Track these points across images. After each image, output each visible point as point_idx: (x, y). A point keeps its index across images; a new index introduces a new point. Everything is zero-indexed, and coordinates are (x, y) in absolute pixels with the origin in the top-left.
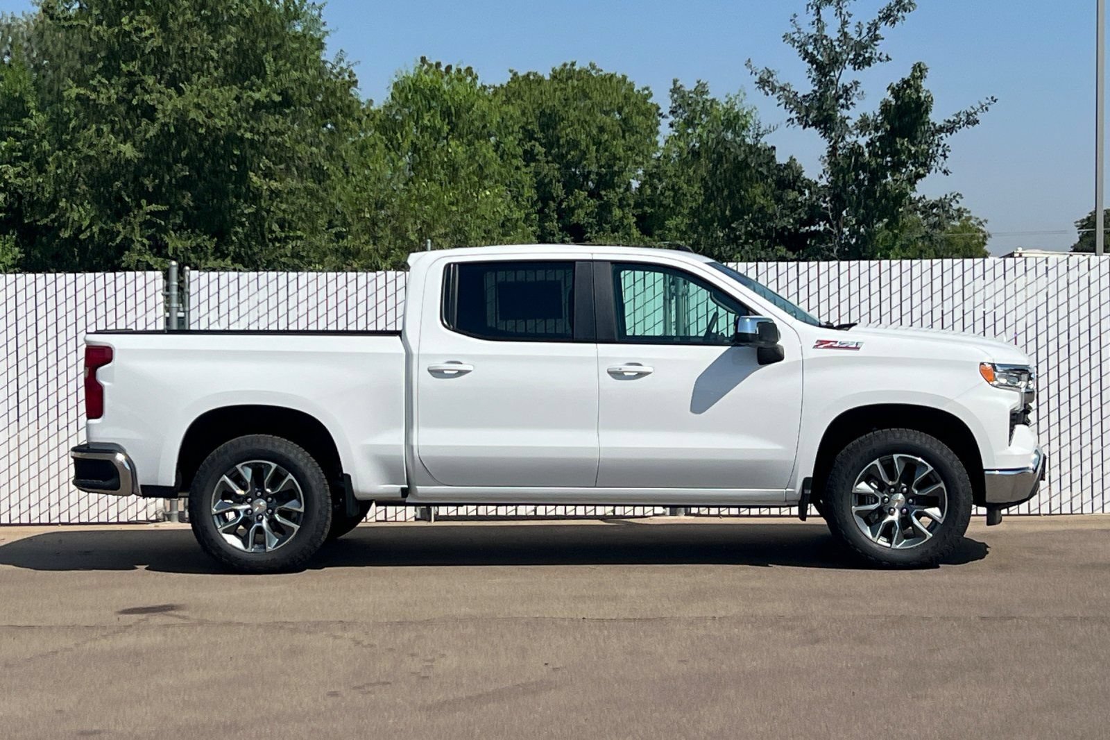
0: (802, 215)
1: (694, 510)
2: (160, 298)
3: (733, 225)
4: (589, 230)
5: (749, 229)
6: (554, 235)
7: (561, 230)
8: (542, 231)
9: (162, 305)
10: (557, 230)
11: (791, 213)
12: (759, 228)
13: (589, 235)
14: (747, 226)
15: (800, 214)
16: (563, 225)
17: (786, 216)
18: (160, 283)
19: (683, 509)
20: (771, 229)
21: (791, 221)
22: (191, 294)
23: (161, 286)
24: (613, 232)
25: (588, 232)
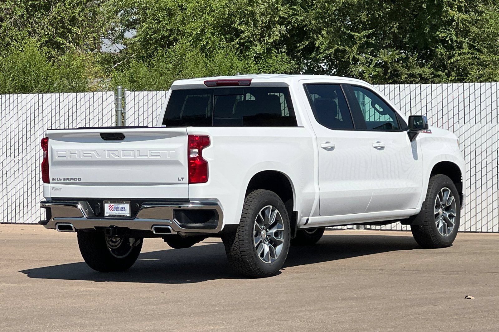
1: (368, 227)
2: (114, 106)
9: (114, 109)
18: (113, 98)
19: (363, 226)
22: (127, 103)
23: (114, 99)
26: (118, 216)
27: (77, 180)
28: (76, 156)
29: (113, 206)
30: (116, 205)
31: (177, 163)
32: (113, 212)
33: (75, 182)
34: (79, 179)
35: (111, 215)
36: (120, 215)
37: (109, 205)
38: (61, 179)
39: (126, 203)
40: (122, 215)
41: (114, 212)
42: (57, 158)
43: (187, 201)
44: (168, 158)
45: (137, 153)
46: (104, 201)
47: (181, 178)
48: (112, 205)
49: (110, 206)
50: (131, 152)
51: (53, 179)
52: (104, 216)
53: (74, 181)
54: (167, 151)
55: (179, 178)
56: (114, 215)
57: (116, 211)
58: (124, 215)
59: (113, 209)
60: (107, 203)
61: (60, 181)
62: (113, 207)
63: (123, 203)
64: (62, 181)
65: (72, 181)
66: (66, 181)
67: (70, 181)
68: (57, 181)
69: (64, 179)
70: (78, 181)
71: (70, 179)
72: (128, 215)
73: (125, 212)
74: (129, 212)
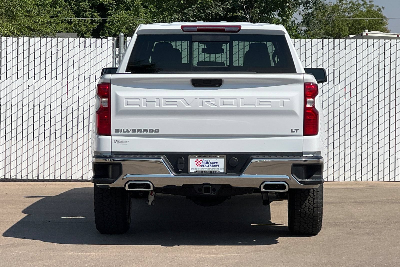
0: (228, 6)
3: (185, 11)
4: (111, 9)
5: (195, 13)
6: (86, 11)
7: (91, 8)
8: (78, 8)
10: (87, 8)
11: (222, 4)
12: (201, 13)
13: (110, 12)
14: (194, 11)
15: (227, 5)
16: (92, 4)
17: (219, 6)
20: (208, 14)
21: (222, 9)
24: (127, 10)
25: (109, 10)
26: (208, 172)
27: (153, 131)
28: (155, 104)
29: (201, 160)
30: (206, 160)
31: (292, 113)
32: (201, 167)
33: (150, 134)
34: (155, 130)
35: (198, 171)
36: (211, 172)
37: (196, 160)
38: (129, 131)
39: (220, 157)
40: (213, 171)
41: (203, 167)
42: (124, 106)
43: (300, 154)
44: (281, 107)
45: (241, 101)
46: (189, 156)
47: (295, 130)
48: (199, 160)
49: (198, 161)
50: (233, 100)
51: (117, 131)
52: (188, 173)
53: (148, 133)
54: (280, 100)
55: (292, 130)
56: (203, 171)
57: (206, 166)
58: (216, 171)
59: (201, 165)
60: (194, 157)
61: (127, 133)
62: (201, 162)
63: (216, 157)
64: (131, 133)
65: (145, 133)
66: (136, 133)
67: (142, 133)
68: (122, 133)
69: (134, 131)
70: (154, 133)
71: (142, 131)
72: (222, 171)
73: (217, 167)
74: (223, 168)
